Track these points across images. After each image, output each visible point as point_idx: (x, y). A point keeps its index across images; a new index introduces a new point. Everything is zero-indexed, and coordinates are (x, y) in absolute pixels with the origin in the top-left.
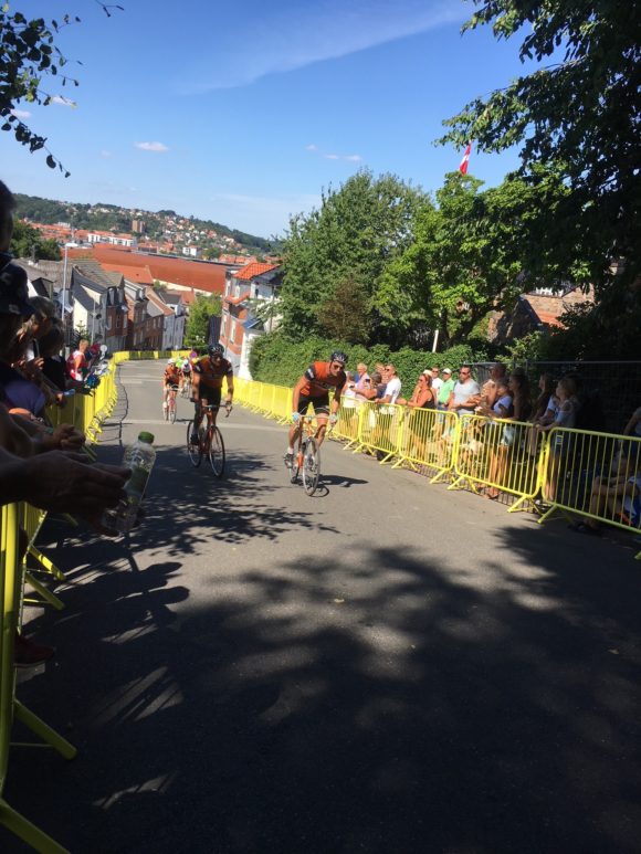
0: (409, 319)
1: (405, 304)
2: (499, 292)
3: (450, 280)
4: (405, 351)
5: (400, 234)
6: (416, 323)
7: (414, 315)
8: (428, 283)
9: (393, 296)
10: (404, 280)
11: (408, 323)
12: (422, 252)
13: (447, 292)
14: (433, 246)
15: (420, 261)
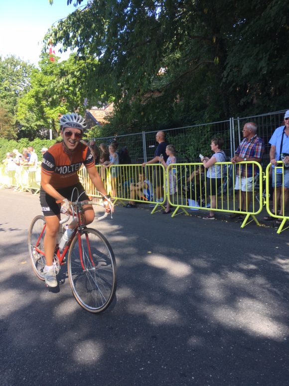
0: (36, 125)
1: (32, 118)
2: (76, 109)
3: (54, 104)
4: (37, 140)
5: (23, 84)
6: (40, 127)
7: (38, 123)
8: (42, 107)
9: (26, 114)
11: (36, 127)
12: (37, 93)
13: (52, 111)
14: (42, 89)
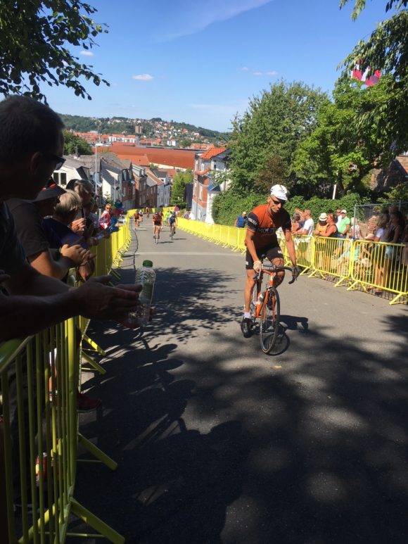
0: (316, 178)
1: (313, 168)
2: (377, 156)
3: (344, 150)
4: (314, 199)
5: (308, 121)
6: (321, 180)
7: (320, 175)
8: (329, 154)
9: (305, 163)
10: (312, 153)
11: (315, 181)
12: (324, 133)
13: (342, 159)
14: (331, 129)
15: (323, 140)
